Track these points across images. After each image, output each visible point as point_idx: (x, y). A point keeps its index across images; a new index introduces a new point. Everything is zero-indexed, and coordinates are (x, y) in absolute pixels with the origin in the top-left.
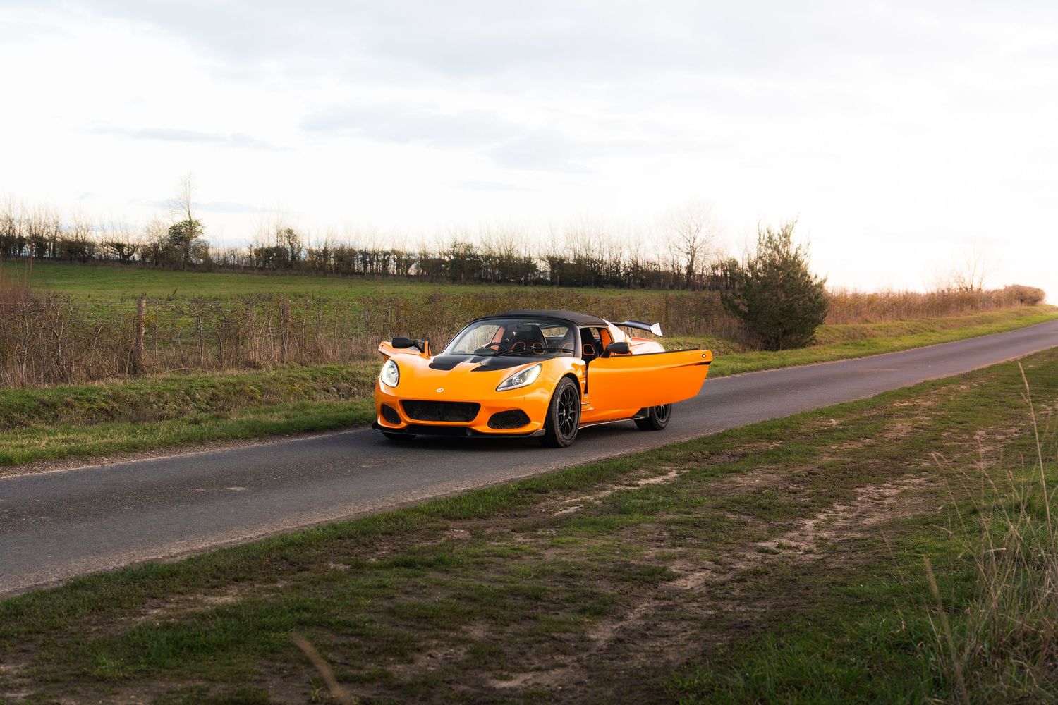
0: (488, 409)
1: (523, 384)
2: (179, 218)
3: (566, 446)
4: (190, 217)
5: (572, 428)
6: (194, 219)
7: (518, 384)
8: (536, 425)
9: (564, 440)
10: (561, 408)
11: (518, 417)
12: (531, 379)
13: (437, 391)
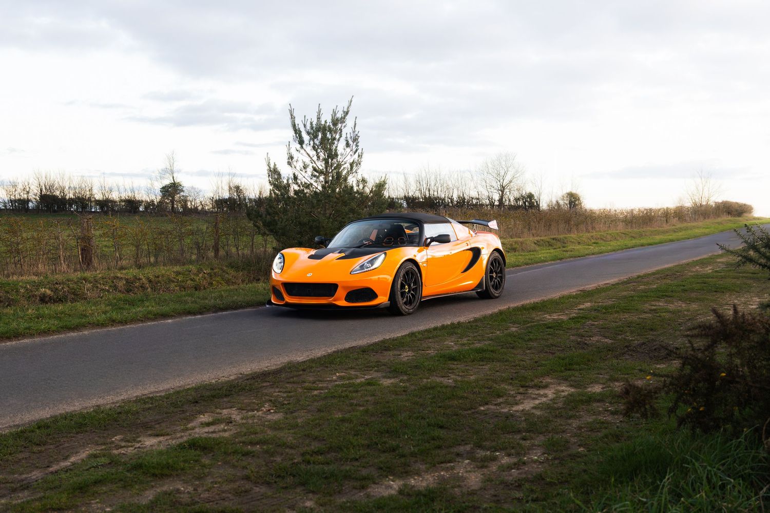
0: (344, 288)
1: (372, 268)
2: (167, 182)
3: (409, 314)
4: (174, 181)
5: (414, 301)
6: (177, 181)
7: (368, 268)
8: (382, 299)
9: (407, 310)
10: (403, 286)
11: (368, 293)
12: (377, 264)
13: (308, 275)
